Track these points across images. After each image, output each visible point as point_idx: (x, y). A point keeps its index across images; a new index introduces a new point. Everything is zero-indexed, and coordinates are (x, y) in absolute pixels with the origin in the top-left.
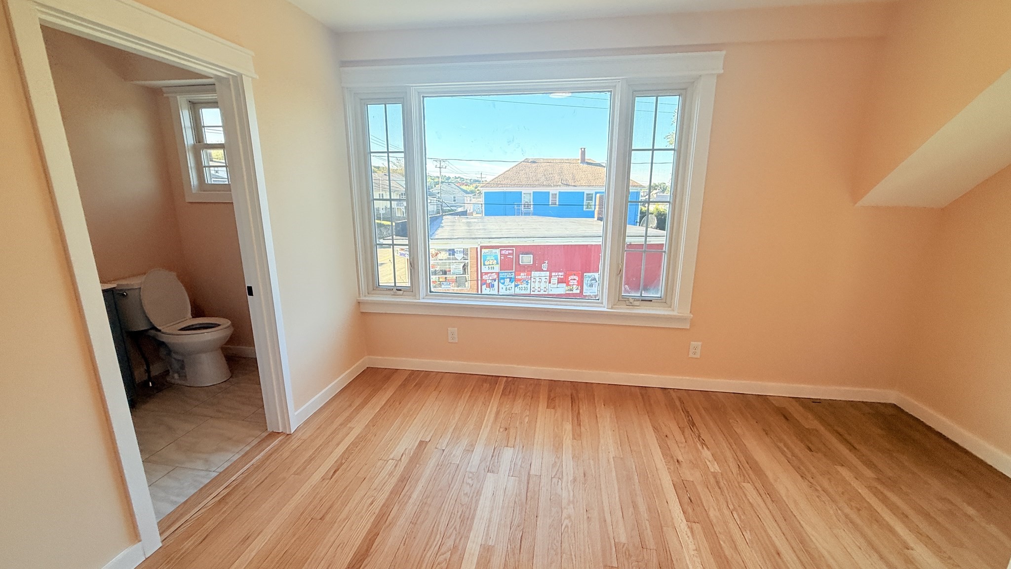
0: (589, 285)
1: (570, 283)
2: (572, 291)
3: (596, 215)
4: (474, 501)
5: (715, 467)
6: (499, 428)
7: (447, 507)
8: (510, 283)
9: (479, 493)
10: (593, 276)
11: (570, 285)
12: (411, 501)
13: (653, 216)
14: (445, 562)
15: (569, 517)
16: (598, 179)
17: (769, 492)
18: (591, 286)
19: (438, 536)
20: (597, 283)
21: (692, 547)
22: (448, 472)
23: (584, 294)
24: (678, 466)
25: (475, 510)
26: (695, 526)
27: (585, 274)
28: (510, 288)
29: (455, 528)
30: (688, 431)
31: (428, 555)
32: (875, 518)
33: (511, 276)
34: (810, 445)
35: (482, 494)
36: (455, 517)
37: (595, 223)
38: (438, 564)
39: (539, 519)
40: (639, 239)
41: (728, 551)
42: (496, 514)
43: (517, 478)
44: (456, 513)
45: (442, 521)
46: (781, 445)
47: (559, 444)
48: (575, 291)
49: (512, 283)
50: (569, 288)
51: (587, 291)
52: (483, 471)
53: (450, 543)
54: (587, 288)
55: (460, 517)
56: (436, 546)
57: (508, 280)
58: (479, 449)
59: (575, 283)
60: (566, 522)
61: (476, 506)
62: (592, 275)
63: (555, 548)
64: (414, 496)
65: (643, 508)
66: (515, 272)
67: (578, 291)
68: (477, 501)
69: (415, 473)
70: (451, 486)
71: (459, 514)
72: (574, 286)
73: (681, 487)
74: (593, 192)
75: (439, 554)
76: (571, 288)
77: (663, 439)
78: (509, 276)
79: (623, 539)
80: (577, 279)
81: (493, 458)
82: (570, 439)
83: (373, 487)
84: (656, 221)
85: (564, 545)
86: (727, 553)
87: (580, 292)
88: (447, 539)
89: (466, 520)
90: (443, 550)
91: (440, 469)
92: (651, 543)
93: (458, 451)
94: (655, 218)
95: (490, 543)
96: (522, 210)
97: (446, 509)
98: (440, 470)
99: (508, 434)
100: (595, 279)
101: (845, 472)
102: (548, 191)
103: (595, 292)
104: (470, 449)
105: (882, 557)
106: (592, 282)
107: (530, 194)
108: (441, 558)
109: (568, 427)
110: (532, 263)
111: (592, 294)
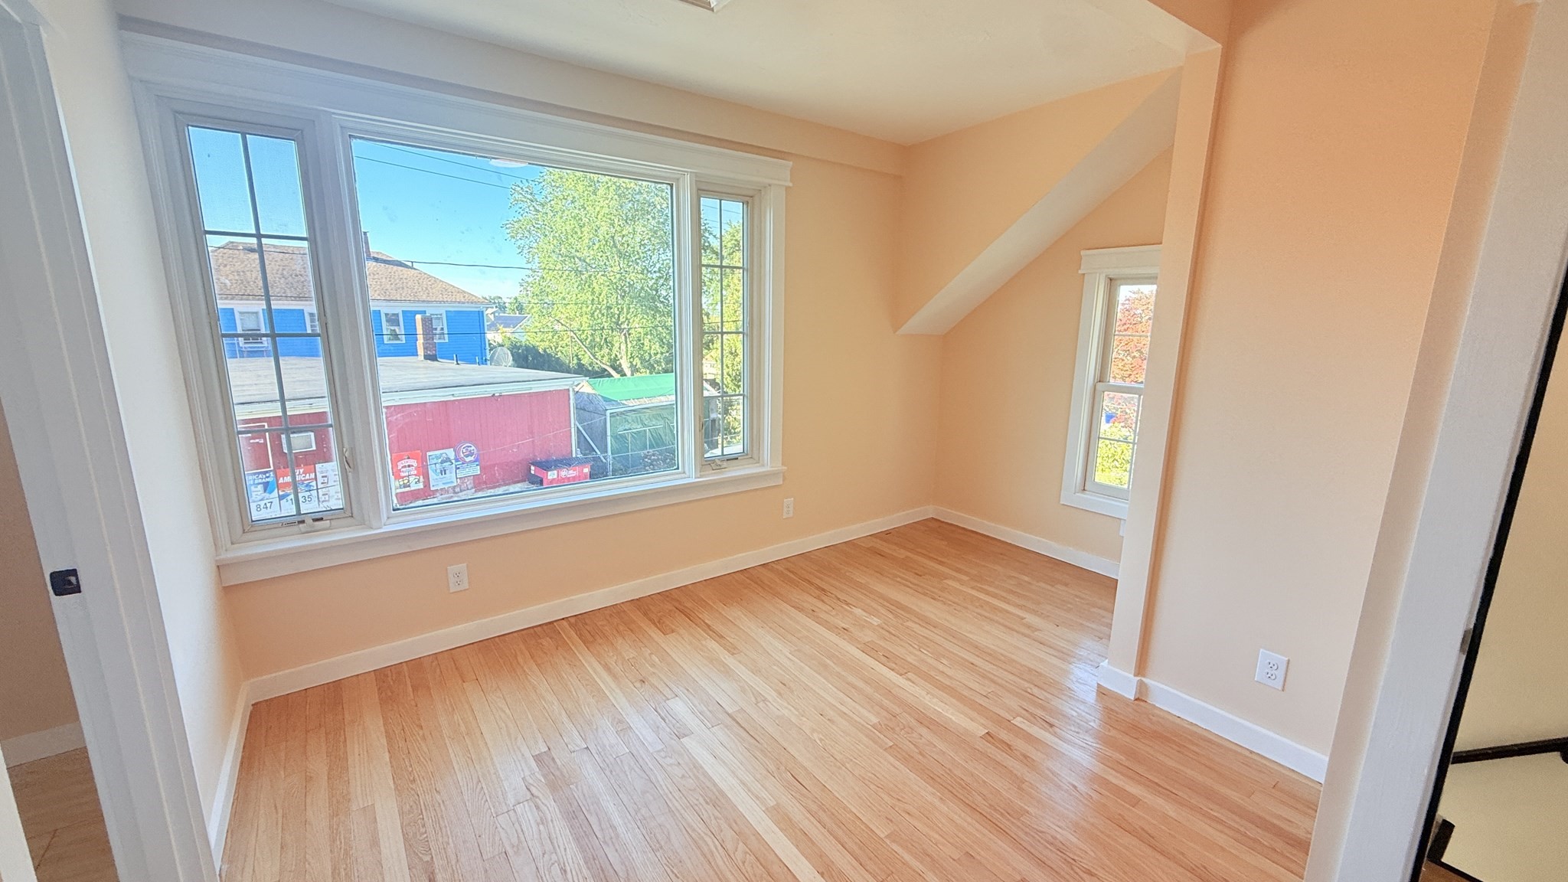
0: (439, 471)
1: (402, 474)
2: (409, 486)
3: (421, 351)
4: (702, 778)
5: (875, 621)
6: (631, 685)
7: (676, 804)
8: (267, 495)
9: (697, 767)
10: (444, 455)
11: (403, 477)
12: (621, 830)
13: (505, 349)
14: (748, 855)
15: (814, 730)
16: (403, 288)
17: (926, 622)
18: (444, 471)
19: (707, 839)
20: (454, 465)
21: (924, 693)
22: (626, 768)
23: (432, 489)
24: (848, 633)
25: (715, 785)
26: (910, 675)
27: (429, 454)
28: (268, 505)
29: (716, 818)
30: (824, 598)
31: (720, 862)
32: (996, 609)
33: (267, 480)
34: (916, 571)
35: (703, 765)
36: (701, 807)
37: (421, 365)
38: (744, 863)
39: (788, 749)
40: (513, 386)
41: (947, 682)
42: (742, 773)
43: (721, 726)
44: (696, 802)
45: (690, 820)
46: (899, 579)
47: (724, 667)
48: (414, 487)
49: (270, 493)
50: (402, 483)
51: (436, 482)
52: (672, 741)
53: (729, 835)
54: (436, 477)
55: (707, 803)
56: (716, 849)
57: (260, 487)
58: (635, 720)
59: (412, 473)
60: (815, 736)
61: (710, 779)
62: (441, 454)
63: (832, 764)
64: (617, 821)
65: (861, 684)
66: (275, 471)
67: (421, 486)
68: (705, 774)
69: (582, 797)
70: (654, 781)
71: (701, 800)
72: (411, 479)
73: (869, 649)
74: (399, 311)
75: (732, 856)
76: (406, 482)
77: (812, 614)
78: (260, 481)
79: (874, 720)
80: (415, 464)
81: (667, 721)
82: (729, 657)
83: (537, 851)
84: (511, 358)
85: (838, 758)
86: (948, 684)
87: (425, 486)
88: (722, 834)
89: (717, 799)
90: (729, 846)
91: (611, 772)
92: (898, 710)
93: (610, 737)
94: (509, 352)
95: (772, 803)
96: (241, 345)
97: (679, 808)
98: (614, 773)
99: (652, 686)
100: (448, 460)
101: (950, 582)
102: (301, 308)
103: (452, 482)
104: (623, 728)
105: (1017, 632)
106: (445, 464)
107: (257, 313)
108: (739, 855)
109: (713, 645)
110: (314, 448)
111: (446, 487)
